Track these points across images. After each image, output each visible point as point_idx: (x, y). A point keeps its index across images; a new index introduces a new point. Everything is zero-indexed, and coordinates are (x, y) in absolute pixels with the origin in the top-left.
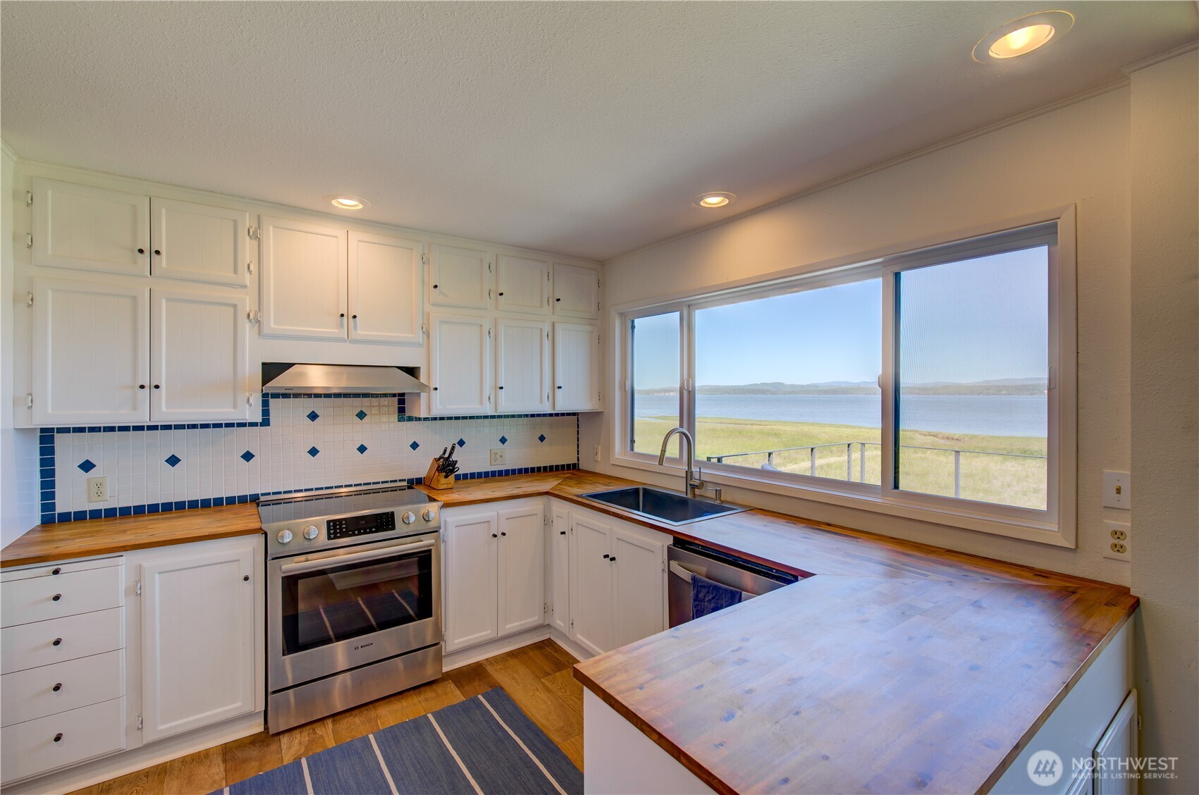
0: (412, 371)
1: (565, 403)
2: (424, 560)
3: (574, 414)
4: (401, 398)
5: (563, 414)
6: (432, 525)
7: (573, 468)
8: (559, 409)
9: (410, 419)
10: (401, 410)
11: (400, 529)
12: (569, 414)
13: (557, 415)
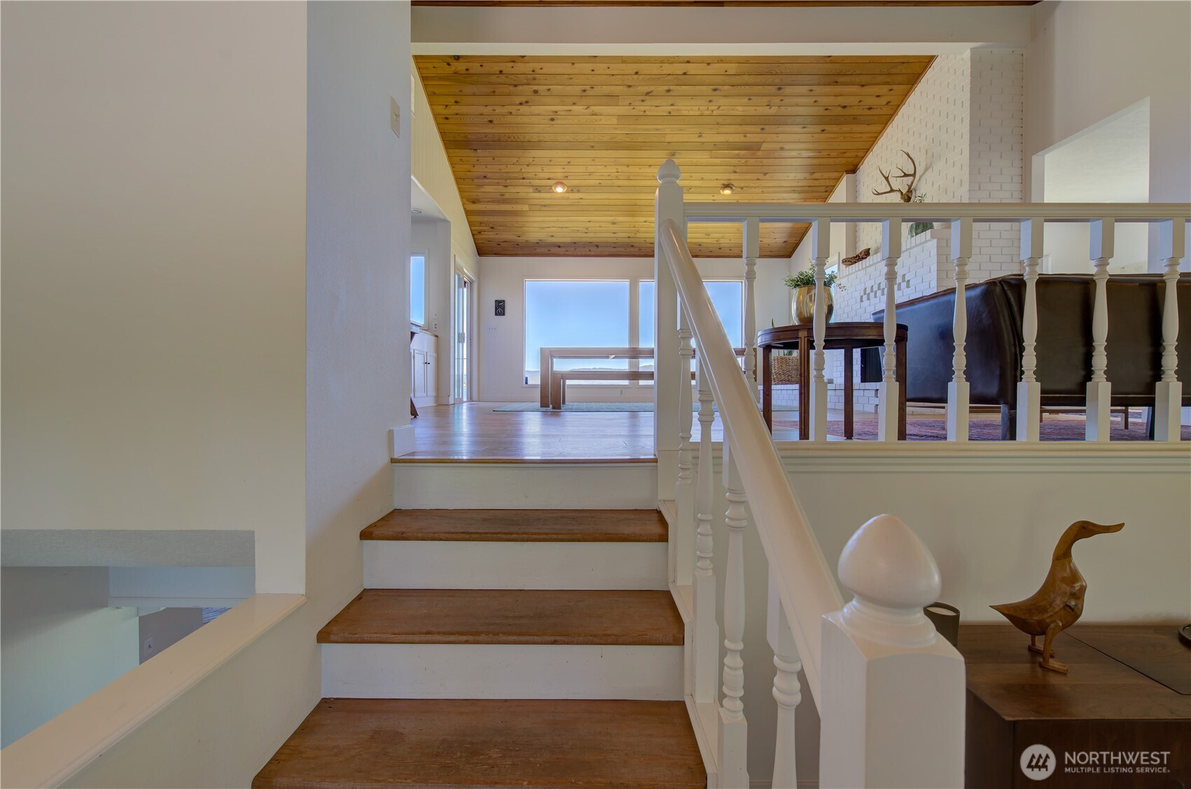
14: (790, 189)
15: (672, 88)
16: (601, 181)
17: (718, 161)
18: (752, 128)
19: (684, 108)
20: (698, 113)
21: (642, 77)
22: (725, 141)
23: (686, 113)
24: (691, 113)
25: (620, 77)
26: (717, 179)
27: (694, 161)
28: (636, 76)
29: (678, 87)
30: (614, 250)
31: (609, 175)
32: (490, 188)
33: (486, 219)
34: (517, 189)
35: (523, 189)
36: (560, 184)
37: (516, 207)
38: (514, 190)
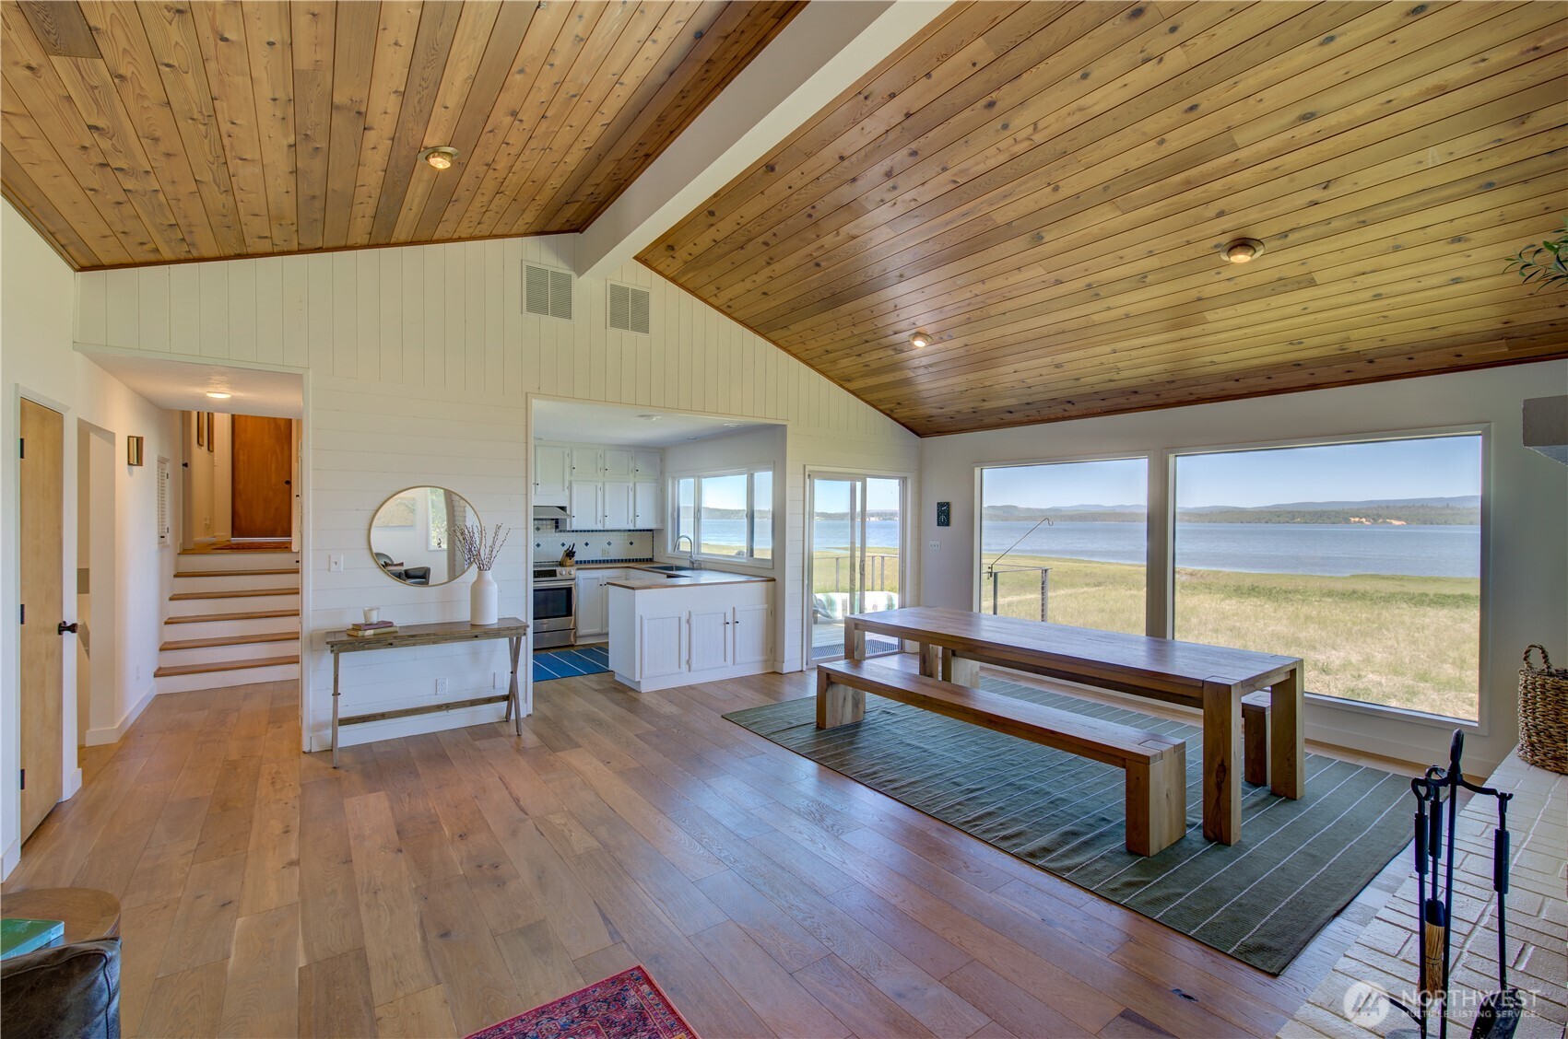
0: (563, 508)
1: (642, 523)
2: (569, 590)
3: (650, 530)
4: (557, 521)
5: (640, 530)
6: (572, 576)
7: (651, 560)
8: (638, 528)
9: (561, 531)
10: (557, 527)
11: (559, 577)
12: (647, 530)
13: (637, 530)
14: (1471, 185)
15: (914, 146)
16: (967, 316)
17: (1149, 211)
18: (1164, 119)
19: (971, 162)
20: (1002, 158)
21: (854, 159)
22: (1121, 171)
23: (981, 168)
24: (992, 163)
25: (828, 175)
26: (1189, 243)
27: (1095, 230)
28: (846, 163)
29: (922, 140)
30: (1103, 403)
31: (969, 304)
32: (845, 362)
33: (881, 395)
34: (875, 355)
35: (882, 354)
36: (918, 335)
37: (898, 376)
38: (873, 357)
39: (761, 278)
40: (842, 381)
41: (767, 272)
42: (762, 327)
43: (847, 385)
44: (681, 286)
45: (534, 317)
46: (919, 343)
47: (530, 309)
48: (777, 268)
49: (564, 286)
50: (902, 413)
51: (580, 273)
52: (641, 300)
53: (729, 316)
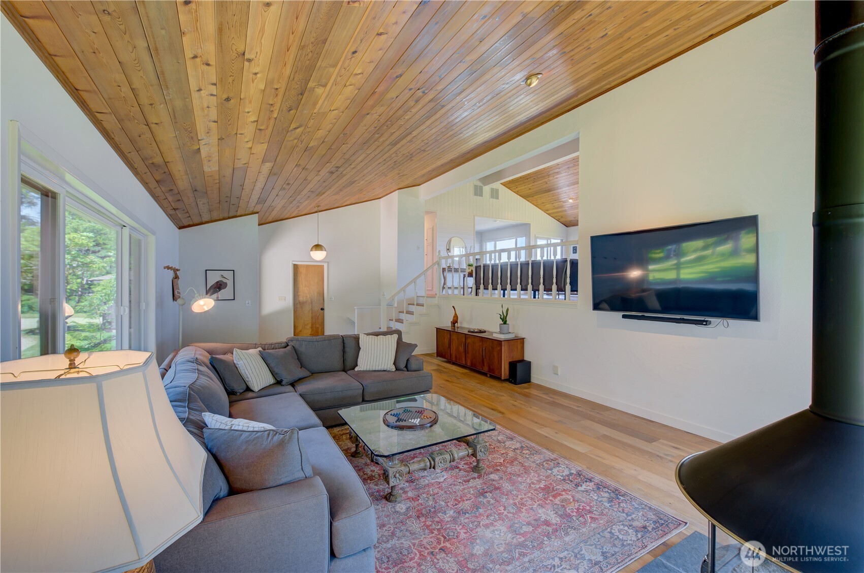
32: (548, 206)
33: (556, 215)
34: (557, 204)
35: (559, 203)
36: (570, 199)
37: (563, 209)
38: (556, 204)
39: (531, 185)
40: (546, 211)
41: (533, 184)
42: (525, 197)
43: (546, 212)
44: (506, 187)
45: (475, 197)
46: (571, 201)
47: (475, 195)
48: (535, 183)
49: (481, 188)
50: (562, 220)
51: (485, 186)
52: (497, 191)
53: (517, 194)
